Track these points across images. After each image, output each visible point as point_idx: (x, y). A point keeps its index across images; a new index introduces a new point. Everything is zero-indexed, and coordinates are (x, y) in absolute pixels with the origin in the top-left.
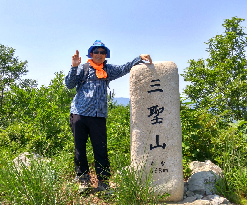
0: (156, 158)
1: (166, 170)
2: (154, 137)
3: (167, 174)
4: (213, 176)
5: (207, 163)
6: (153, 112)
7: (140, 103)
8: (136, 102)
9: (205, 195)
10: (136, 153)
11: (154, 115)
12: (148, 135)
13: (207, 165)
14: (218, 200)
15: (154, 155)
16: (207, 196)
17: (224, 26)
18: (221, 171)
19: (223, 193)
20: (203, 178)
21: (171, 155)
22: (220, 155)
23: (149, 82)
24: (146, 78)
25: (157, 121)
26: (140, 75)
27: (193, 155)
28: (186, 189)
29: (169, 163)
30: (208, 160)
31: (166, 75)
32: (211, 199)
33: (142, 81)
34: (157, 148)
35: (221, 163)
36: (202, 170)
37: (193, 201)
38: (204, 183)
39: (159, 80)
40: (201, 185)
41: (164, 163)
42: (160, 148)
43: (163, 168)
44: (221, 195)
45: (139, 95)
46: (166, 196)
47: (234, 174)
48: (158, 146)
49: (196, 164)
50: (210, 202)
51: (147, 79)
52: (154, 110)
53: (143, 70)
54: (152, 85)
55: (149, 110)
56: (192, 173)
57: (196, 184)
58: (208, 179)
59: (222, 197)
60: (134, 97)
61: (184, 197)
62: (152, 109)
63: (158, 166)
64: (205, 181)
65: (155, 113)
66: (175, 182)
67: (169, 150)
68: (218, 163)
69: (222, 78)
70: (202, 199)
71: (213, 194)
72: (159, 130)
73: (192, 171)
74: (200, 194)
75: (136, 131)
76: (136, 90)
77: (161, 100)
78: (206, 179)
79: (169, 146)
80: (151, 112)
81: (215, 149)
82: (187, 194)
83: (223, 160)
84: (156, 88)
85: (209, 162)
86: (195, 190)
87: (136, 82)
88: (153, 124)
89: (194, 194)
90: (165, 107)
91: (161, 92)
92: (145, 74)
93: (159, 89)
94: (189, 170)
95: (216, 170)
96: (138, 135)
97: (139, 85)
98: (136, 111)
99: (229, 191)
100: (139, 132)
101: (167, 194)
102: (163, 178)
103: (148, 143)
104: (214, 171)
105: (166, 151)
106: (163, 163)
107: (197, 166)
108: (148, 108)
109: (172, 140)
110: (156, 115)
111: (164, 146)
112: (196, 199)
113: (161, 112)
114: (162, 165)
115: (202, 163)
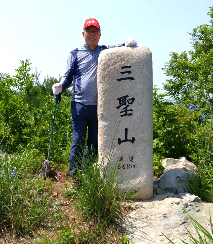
0: (124, 153)
1: (135, 166)
2: (123, 130)
3: (136, 171)
4: (186, 174)
5: (180, 160)
6: (122, 103)
7: (109, 93)
8: (104, 91)
9: (176, 193)
10: (103, 148)
11: (124, 106)
12: (116, 128)
13: (181, 162)
14: (190, 198)
15: (122, 150)
16: (178, 194)
17: (209, 14)
18: (196, 168)
19: (195, 191)
20: (175, 175)
21: (140, 150)
22: (195, 152)
23: (119, 68)
24: (116, 63)
25: (127, 113)
26: (109, 60)
27: (167, 152)
28: (156, 186)
29: (138, 158)
30: (182, 157)
31: (138, 61)
32: (182, 197)
33: (111, 67)
34: (125, 143)
35: (196, 160)
36: (176, 167)
37: (163, 199)
38: (176, 180)
39: (130, 67)
40: (173, 183)
41: (133, 158)
42: (129, 142)
43: (131, 163)
44: (193, 193)
45: (108, 84)
46: (134, 193)
47: (208, 171)
48: (126, 140)
49: (170, 161)
50: (181, 200)
51: (117, 65)
52: (124, 101)
53: (112, 55)
54: (122, 72)
55: (119, 101)
56: (165, 170)
57: (168, 182)
58: (181, 176)
59: (194, 195)
60: (101, 86)
61: (154, 195)
62: (121, 99)
63: (126, 161)
64: (178, 179)
65: (125, 104)
66: (144, 179)
67: (139, 145)
68: (193, 160)
69: (204, 71)
70: (173, 197)
71: (185, 192)
72: (128, 122)
73: (165, 168)
74: (172, 192)
75: (103, 124)
76: (104, 78)
77: (132, 90)
78: (178, 176)
79: (139, 140)
80: (120, 103)
81: (190, 145)
82: (157, 192)
83: (198, 157)
84: (126, 75)
85: (183, 159)
86: (166, 187)
87: (105, 68)
88: (122, 116)
89: (164, 192)
90: (135, 98)
91: (132, 81)
92: (115, 59)
93: (130, 77)
94: (162, 167)
95: (190, 167)
96: (105, 128)
97: (107, 71)
98: (104, 101)
99: (201, 189)
100: (107, 125)
101: (134, 192)
102: (131, 174)
103: (116, 137)
104: (188, 168)
105: (134, 146)
106: (131, 159)
107: (171, 163)
108: (117, 98)
109: (142, 134)
110: (126, 106)
111: (133, 140)
112: (167, 197)
113: (131, 103)
114: (131, 161)
115: (175, 160)
